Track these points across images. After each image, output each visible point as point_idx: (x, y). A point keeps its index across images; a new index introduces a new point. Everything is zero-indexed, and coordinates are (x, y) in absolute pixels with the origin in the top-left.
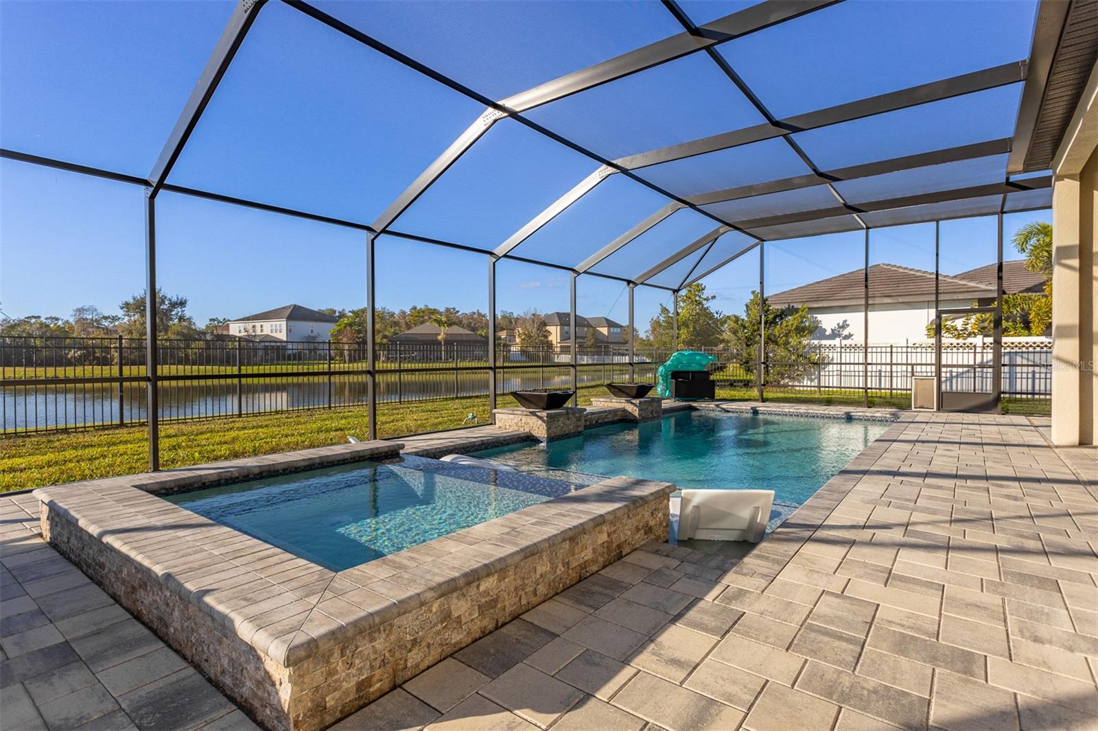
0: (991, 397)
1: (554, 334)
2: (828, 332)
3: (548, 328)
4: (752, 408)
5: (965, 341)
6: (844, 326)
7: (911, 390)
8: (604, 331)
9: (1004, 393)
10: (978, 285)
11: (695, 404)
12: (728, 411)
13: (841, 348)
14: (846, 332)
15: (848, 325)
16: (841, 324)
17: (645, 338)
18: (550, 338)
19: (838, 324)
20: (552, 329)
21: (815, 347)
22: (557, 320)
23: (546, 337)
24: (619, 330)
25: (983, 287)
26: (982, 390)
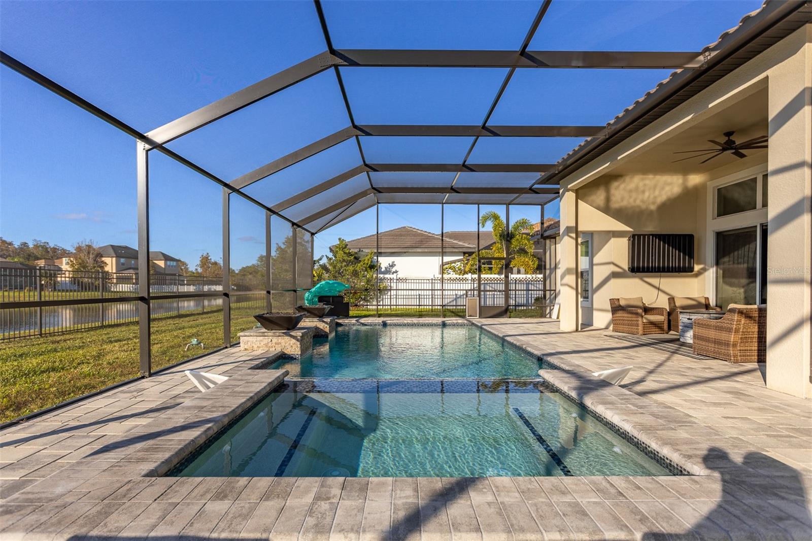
0: (504, 309)
1: (111, 264)
2: (383, 269)
3: (103, 259)
4: (383, 322)
5: (463, 277)
6: (393, 265)
7: (465, 306)
8: (161, 263)
9: (510, 306)
10: (464, 244)
11: (340, 321)
12: (366, 325)
13: (397, 280)
14: (394, 270)
15: (395, 265)
16: (391, 264)
17: (194, 271)
18: (107, 269)
19: (389, 264)
20: (107, 260)
21: (381, 279)
22: (112, 252)
23: (102, 267)
24: (175, 263)
25: (466, 245)
26: (497, 304)
